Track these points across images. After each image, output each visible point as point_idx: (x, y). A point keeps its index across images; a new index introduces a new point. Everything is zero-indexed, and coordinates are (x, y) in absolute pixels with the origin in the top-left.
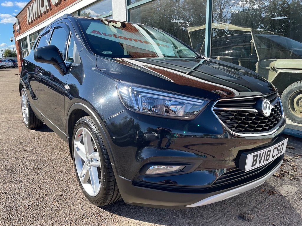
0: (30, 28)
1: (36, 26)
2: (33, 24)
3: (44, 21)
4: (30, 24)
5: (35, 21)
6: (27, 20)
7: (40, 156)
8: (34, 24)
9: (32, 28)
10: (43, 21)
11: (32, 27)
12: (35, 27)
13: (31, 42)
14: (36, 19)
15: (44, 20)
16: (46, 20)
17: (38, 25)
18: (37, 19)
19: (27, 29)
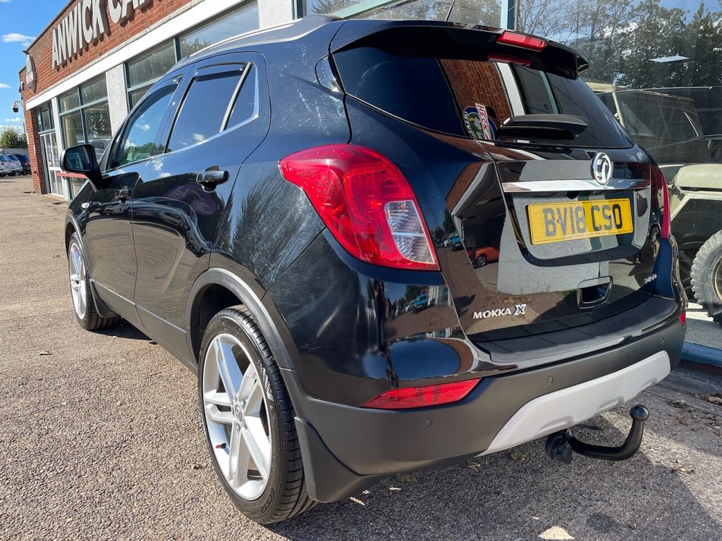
0: (59, 79)
1: (73, 74)
2: (66, 68)
3: (94, 62)
4: (58, 70)
5: (71, 61)
6: (51, 60)
7: (47, 436)
8: (69, 70)
9: (63, 80)
10: (91, 63)
11: (63, 77)
12: (70, 76)
13: (61, 114)
14: (73, 58)
15: (91, 60)
16: (96, 60)
17: (78, 71)
18: (76, 58)
19: (53, 82)
